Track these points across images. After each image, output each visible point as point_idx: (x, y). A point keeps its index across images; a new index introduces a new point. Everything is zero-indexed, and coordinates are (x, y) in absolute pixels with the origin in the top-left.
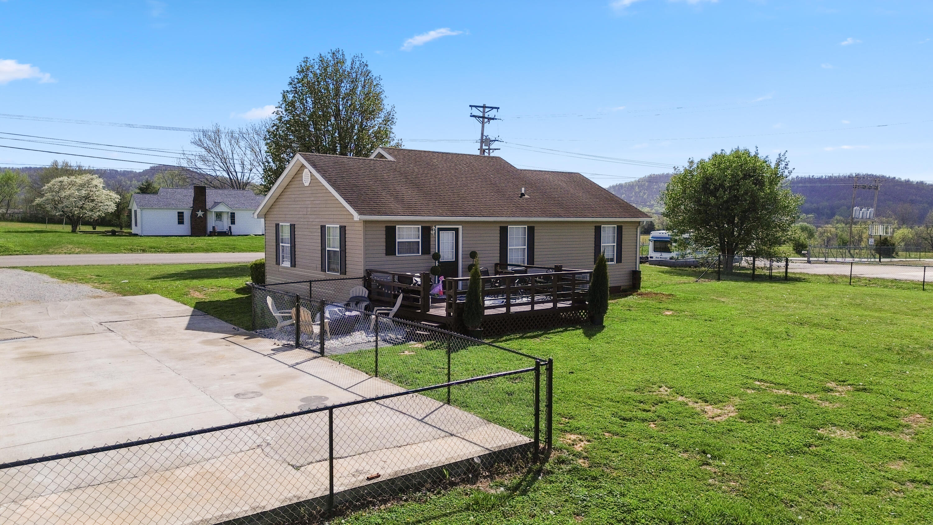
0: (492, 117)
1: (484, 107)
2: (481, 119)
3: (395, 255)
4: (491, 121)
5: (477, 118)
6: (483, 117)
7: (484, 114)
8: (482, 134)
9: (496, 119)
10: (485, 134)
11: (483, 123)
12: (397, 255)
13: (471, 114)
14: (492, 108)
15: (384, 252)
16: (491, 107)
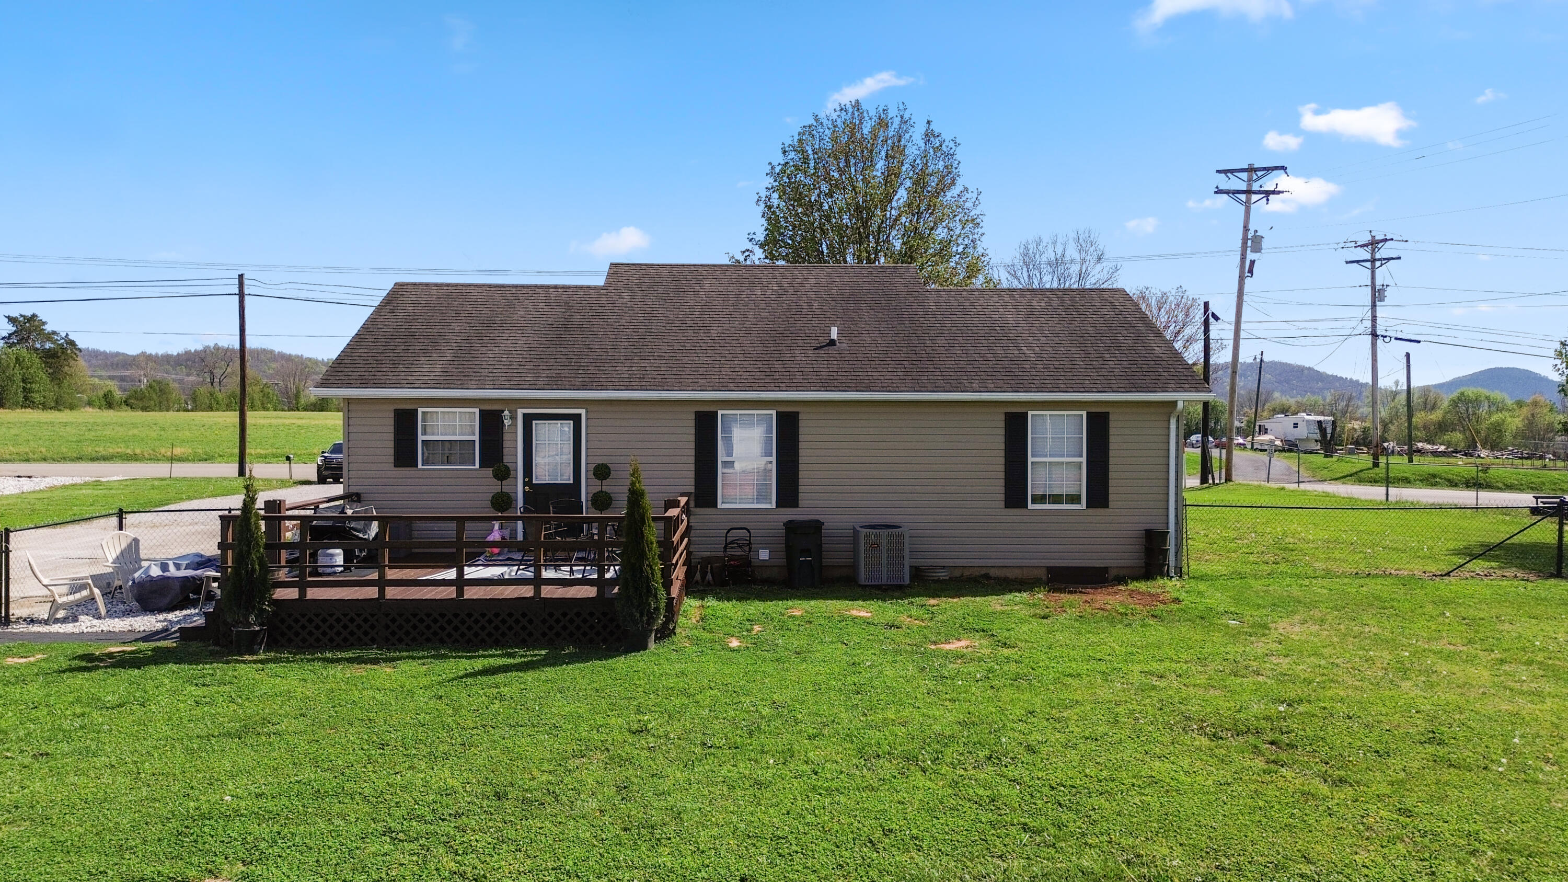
0: (1272, 189)
1: (1251, 170)
2: (1243, 197)
3: (417, 466)
4: (1271, 197)
5: (1231, 195)
6: (1249, 192)
7: (1250, 185)
8: (1246, 229)
9: (1279, 192)
10: (1252, 228)
11: (1248, 205)
12: (420, 466)
13: (1217, 187)
14: (1268, 169)
15: (392, 459)
16: (1264, 169)
